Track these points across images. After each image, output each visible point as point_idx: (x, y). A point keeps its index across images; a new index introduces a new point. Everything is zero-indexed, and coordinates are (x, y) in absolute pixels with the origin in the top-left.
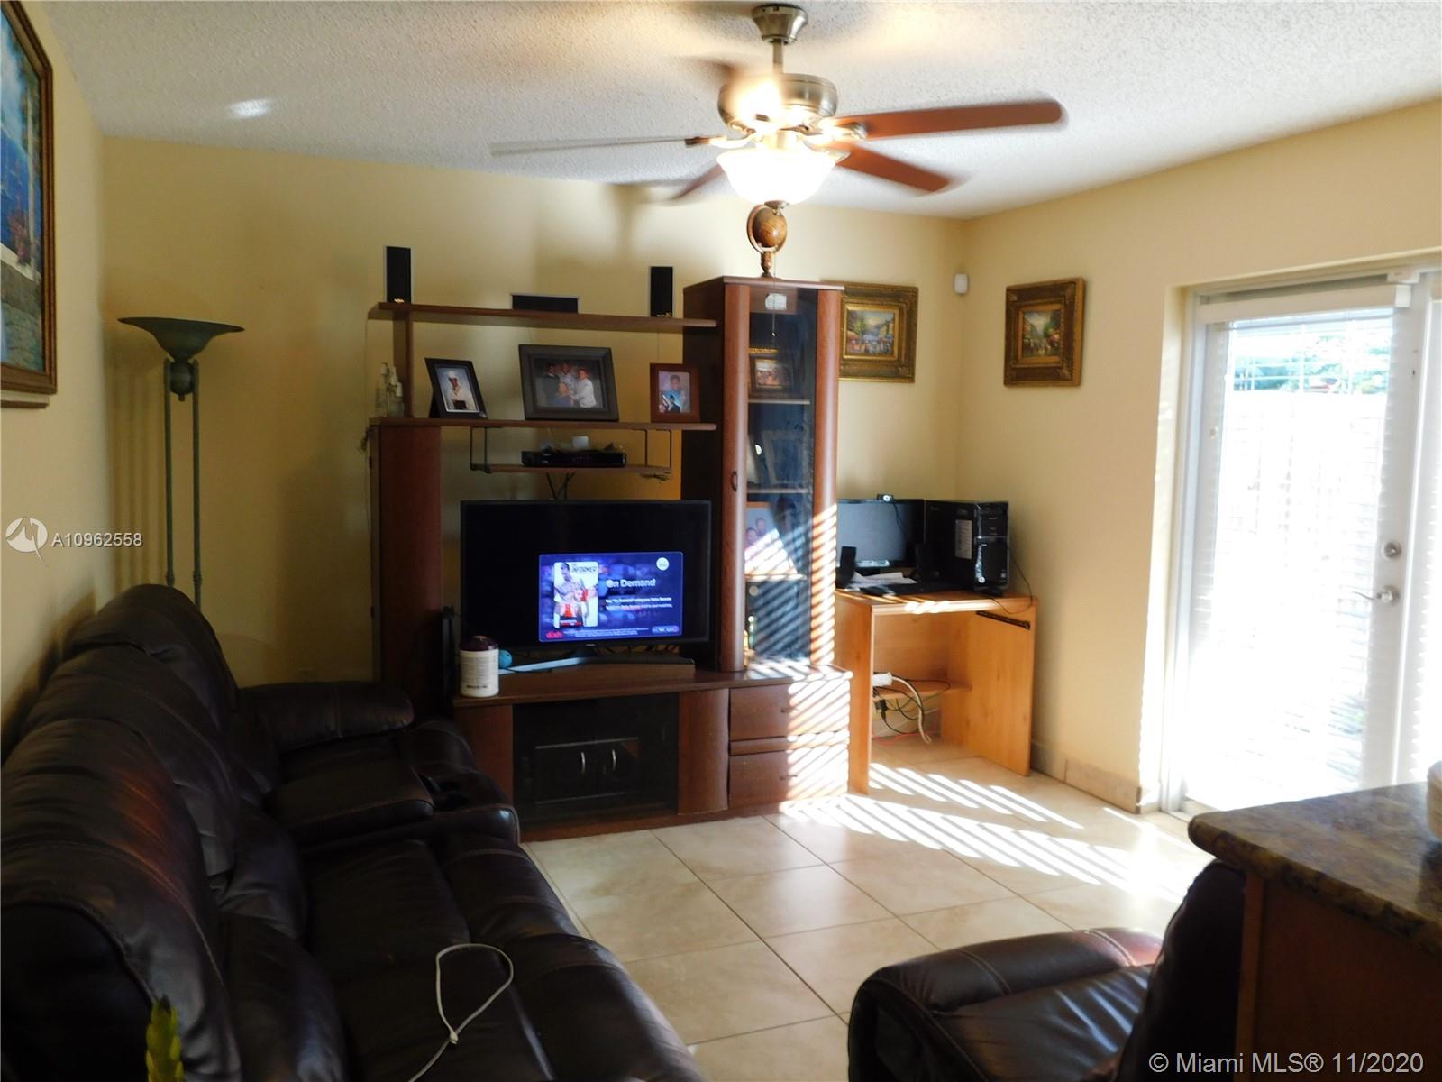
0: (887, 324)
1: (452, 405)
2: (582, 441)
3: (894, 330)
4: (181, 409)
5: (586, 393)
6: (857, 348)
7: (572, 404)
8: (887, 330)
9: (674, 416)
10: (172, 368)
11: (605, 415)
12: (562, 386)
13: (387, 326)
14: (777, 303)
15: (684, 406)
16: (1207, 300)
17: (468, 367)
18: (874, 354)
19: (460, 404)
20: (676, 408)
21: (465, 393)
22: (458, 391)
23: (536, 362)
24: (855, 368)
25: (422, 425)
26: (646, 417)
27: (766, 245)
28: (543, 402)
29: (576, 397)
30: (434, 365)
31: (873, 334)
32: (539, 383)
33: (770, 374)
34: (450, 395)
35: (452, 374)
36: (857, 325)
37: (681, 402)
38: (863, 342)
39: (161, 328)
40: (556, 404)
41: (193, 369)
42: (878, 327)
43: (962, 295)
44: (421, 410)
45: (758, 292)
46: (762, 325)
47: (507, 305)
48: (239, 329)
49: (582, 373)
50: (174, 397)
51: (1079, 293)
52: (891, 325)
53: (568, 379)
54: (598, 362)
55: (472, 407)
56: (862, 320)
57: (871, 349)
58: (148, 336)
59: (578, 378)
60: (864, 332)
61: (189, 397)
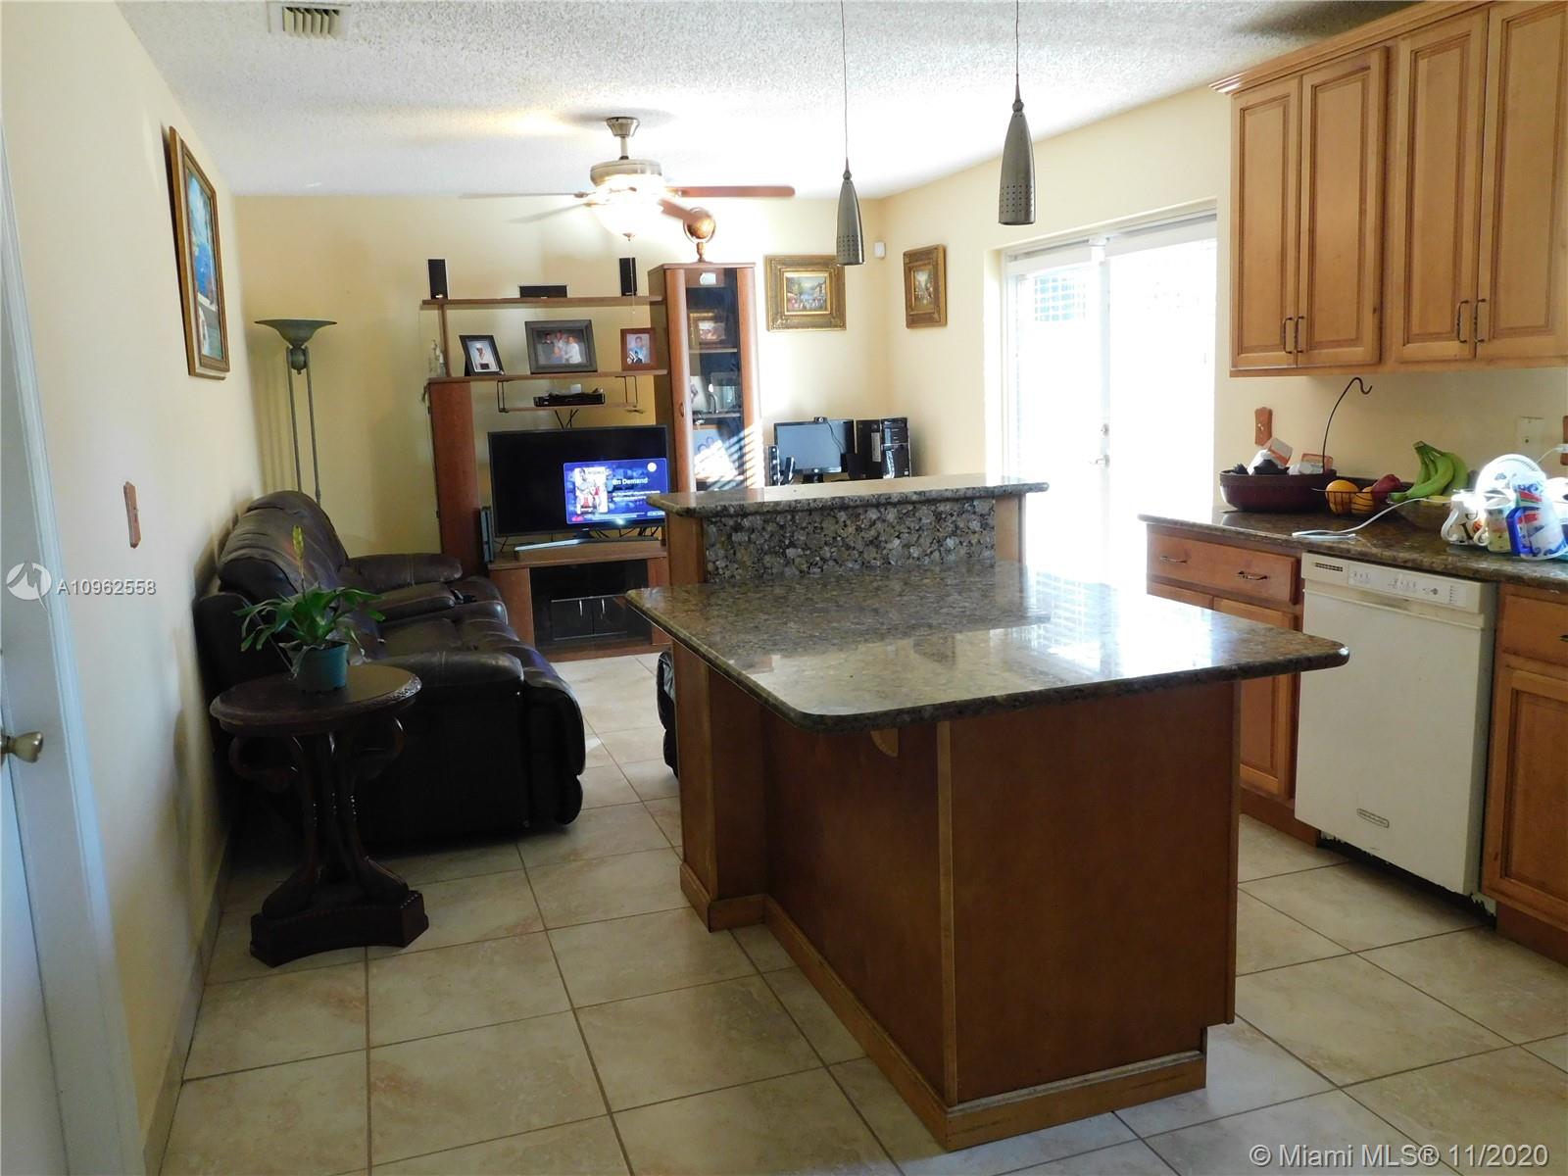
0: (820, 286)
1: (479, 366)
2: (577, 388)
3: (826, 290)
4: (298, 380)
5: (574, 353)
6: (796, 306)
7: (564, 362)
8: (821, 291)
9: (638, 366)
10: (292, 352)
11: (588, 368)
12: (556, 350)
13: (434, 314)
14: (709, 279)
15: (645, 357)
16: (1016, 258)
17: (490, 339)
18: (811, 310)
19: (485, 366)
20: (639, 360)
21: (488, 358)
22: (483, 356)
23: (539, 333)
24: (796, 321)
25: (458, 381)
26: (618, 367)
27: (699, 238)
28: (542, 361)
29: (567, 357)
30: (465, 340)
31: (809, 294)
32: (540, 347)
33: (709, 331)
34: (477, 360)
35: (478, 345)
36: (795, 288)
37: (643, 355)
38: (801, 301)
39: (281, 325)
40: (554, 361)
41: (305, 352)
42: (813, 289)
43: (883, 258)
44: (458, 371)
45: (693, 273)
46: (699, 298)
47: (517, 294)
48: (335, 323)
49: (571, 339)
50: (294, 372)
51: (941, 255)
52: (823, 286)
53: (560, 344)
54: (582, 331)
55: (494, 368)
56: (799, 284)
57: (808, 306)
58: (275, 332)
59: (568, 342)
60: (801, 294)
61: (304, 371)
